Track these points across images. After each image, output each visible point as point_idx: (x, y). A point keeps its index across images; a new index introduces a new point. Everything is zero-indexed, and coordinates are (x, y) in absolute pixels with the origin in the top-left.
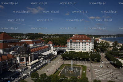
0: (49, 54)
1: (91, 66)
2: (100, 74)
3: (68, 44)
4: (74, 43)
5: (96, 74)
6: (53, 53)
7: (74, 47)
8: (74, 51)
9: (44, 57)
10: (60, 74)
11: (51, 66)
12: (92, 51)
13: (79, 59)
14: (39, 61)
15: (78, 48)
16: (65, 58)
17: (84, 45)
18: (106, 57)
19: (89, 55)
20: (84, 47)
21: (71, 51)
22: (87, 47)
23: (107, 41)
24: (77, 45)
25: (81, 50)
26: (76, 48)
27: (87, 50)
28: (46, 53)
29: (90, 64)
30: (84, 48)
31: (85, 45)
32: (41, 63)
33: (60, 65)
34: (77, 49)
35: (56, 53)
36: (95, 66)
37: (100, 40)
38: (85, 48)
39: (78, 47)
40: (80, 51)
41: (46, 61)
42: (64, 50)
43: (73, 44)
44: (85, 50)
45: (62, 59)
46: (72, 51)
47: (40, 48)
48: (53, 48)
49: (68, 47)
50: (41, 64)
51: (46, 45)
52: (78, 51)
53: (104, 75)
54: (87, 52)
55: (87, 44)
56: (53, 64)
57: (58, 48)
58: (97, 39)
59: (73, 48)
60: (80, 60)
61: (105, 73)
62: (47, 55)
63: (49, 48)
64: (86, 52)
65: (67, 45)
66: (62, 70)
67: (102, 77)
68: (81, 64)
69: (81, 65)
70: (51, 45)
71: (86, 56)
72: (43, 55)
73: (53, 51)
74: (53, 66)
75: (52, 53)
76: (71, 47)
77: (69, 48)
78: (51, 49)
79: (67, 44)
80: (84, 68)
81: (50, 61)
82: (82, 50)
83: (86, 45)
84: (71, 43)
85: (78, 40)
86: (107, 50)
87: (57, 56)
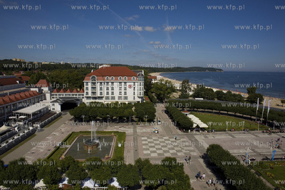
0: (40, 111)
1: (135, 132)
2: (151, 147)
3: (88, 86)
4: (101, 83)
5: (144, 147)
6: (51, 108)
7: (101, 93)
8: (100, 101)
9: (24, 119)
10: (63, 157)
11: (43, 139)
12: (140, 100)
13: (112, 118)
14: (8, 131)
15: (110, 95)
16: (78, 119)
17: (123, 88)
18: (167, 112)
19: (134, 108)
20: (123, 93)
21: (94, 101)
22: (130, 92)
23: (169, 80)
24: (108, 89)
25: (117, 100)
26: (105, 95)
27: (130, 99)
28: (31, 110)
29: (135, 128)
30: (123, 95)
31: (125, 89)
32: (16, 133)
33: (65, 136)
34: (107, 98)
35: (57, 108)
36: (144, 130)
37: (159, 77)
38: (125, 93)
39: (110, 93)
40: (114, 101)
41: (31, 128)
42: (78, 100)
43: (98, 86)
44: (126, 98)
45: (71, 120)
46: (97, 101)
47: (12, 97)
48: (51, 95)
49: (87, 93)
50: (16, 137)
51: (32, 89)
52: (109, 101)
53: (160, 147)
54: (130, 104)
55: (130, 86)
56: (48, 135)
57: (64, 95)
58: (153, 74)
59: (99, 95)
60: (114, 121)
61: (162, 144)
62: (34, 114)
63: (40, 97)
64: (127, 103)
65: (85, 88)
66: (69, 146)
67: (155, 152)
68: (115, 130)
69: (115, 132)
70: (45, 89)
71: (126, 113)
72: (21, 114)
73: (51, 104)
74: (48, 140)
75: (47, 108)
76: (94, 93)
77: (90, 95)
78: (45, 99)
79: (85, 86)
80: (122, 136)
81: (42, 126)
82: (120, 98)
83: (127, 88)
84: (94, 83)
85: (110, 76)
86: (169, 97)
87: (59, 115)
